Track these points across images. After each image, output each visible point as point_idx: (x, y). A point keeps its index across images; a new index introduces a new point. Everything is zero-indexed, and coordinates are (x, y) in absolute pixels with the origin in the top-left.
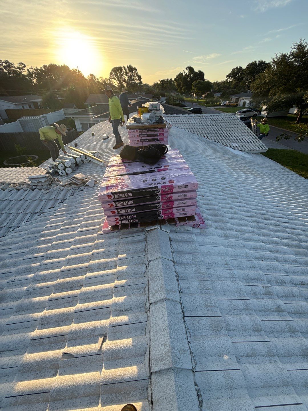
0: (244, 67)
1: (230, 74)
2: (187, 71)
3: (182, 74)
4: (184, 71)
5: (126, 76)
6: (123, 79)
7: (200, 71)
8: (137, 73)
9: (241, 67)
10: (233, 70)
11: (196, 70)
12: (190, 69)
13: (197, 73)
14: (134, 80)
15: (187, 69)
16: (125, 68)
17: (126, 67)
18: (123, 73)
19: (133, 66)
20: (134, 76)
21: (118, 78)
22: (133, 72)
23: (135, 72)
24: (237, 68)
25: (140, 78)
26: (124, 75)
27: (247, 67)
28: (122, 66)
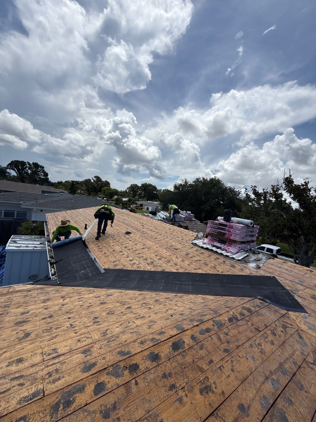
0: (140, 185)
1: (130, 187)
2: (95, 179)
3: (91, 180)
4: (92, 178)
5: (29, 170)
6: (25, 171)
7: (106, 181)
8: (44, 170)
9: (137, 185)
10: (131, 185)
11: (103, 180)
12: (98, 178)
13: (104, 182)
14: (38, 175)
15: (95, 177)
16: (29, 164)
17: (31, 163)
18: (26, 167)
19: (40, 164)
20: (39, 171)
21: (18, 170)
22: (39, 168)
23: (41, 169)
24: (134, 184)
25: (46, 175)
26: (27, 169)
27: (142, 186)
28: (26, 161)
